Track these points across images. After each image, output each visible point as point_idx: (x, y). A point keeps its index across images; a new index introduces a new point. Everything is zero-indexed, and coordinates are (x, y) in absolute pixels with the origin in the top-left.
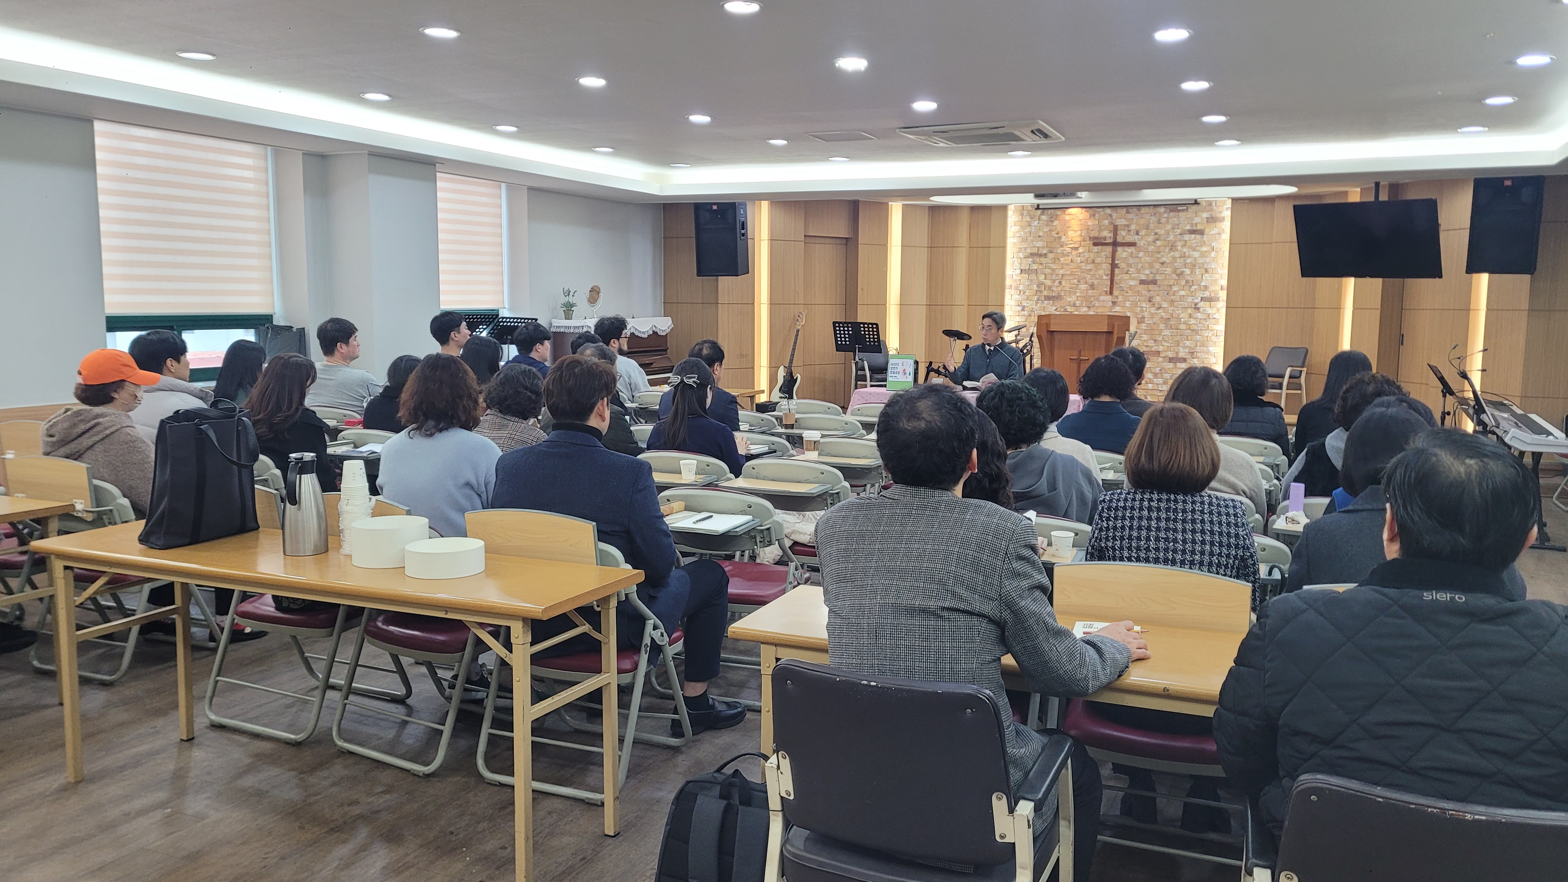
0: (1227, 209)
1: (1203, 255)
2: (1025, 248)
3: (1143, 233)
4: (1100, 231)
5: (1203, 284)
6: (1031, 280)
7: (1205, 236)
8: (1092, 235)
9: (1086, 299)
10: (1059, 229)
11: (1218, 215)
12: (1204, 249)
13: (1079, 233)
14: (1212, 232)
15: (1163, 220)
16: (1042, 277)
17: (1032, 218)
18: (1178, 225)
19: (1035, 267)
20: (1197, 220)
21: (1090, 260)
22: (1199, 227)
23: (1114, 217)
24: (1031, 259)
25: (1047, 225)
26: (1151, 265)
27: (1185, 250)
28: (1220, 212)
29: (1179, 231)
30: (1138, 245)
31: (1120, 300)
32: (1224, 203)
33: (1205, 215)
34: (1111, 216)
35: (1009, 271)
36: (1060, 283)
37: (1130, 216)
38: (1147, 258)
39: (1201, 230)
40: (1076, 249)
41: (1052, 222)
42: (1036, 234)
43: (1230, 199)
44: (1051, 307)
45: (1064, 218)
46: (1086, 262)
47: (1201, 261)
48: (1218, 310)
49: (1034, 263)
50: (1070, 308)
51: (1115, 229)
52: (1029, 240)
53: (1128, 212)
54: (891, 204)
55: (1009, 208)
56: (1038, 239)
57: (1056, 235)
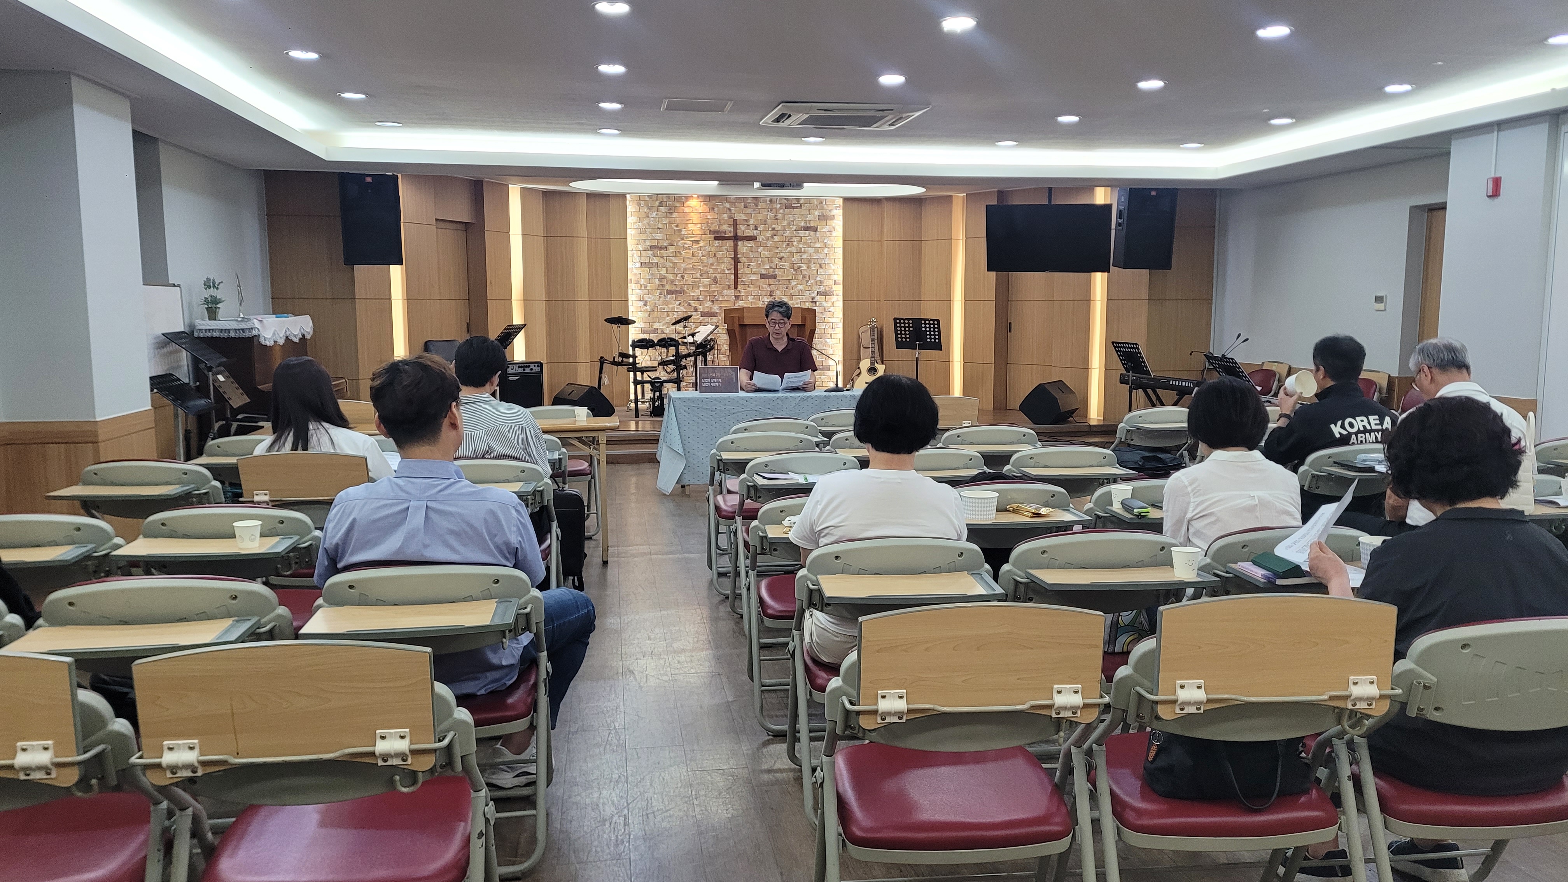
0: (839, 208)
1: (817, 251)
2: (647, 241)
3: (761, 228)
4: (720, 225)
5: (818, 279)
6: (652, 274)
7: (818, 233)
8: (712, 229)
9: (709, 293)
10: (678, 221)
11: (828, 213)
12: (818, 245)
13: (699, 226)
15: (779, 216)
16: (664, 270)
17: (650, 209)
18: (793, 221)
19: (656, 260)
20: (810, 217)
21: (711, 254)
22: (812, 225)
23: (733, 212)
24: (651, 252)
25: (667, 217)
26: (771, 261)
27: (801, 246)
28: (830, 211)
29: (794, 227)
30: (758, 240)
31: (742, 294)
32: (834, 201)
33: (817, 213)
34: (730, 209)
35: (630, 265)
36: (683, 277)
37: (748, 211)
38: (766, 253)
39: (814, 227)
40: (697, 242)
41: (671, 213)
42: (655, 225)
43: (841, 197)
44: (674, 302)
45: (683, 210)
46: (708, 256)
47: (815, 256)
48: (833, 304)
49: (654, 256)
50: (694, 303)
51: (735, 223)
52: (647, 232)
53: (746, 207)
54: (510, 186)
55: (628, 196)
56: (657, 231)
57: (675, 228)
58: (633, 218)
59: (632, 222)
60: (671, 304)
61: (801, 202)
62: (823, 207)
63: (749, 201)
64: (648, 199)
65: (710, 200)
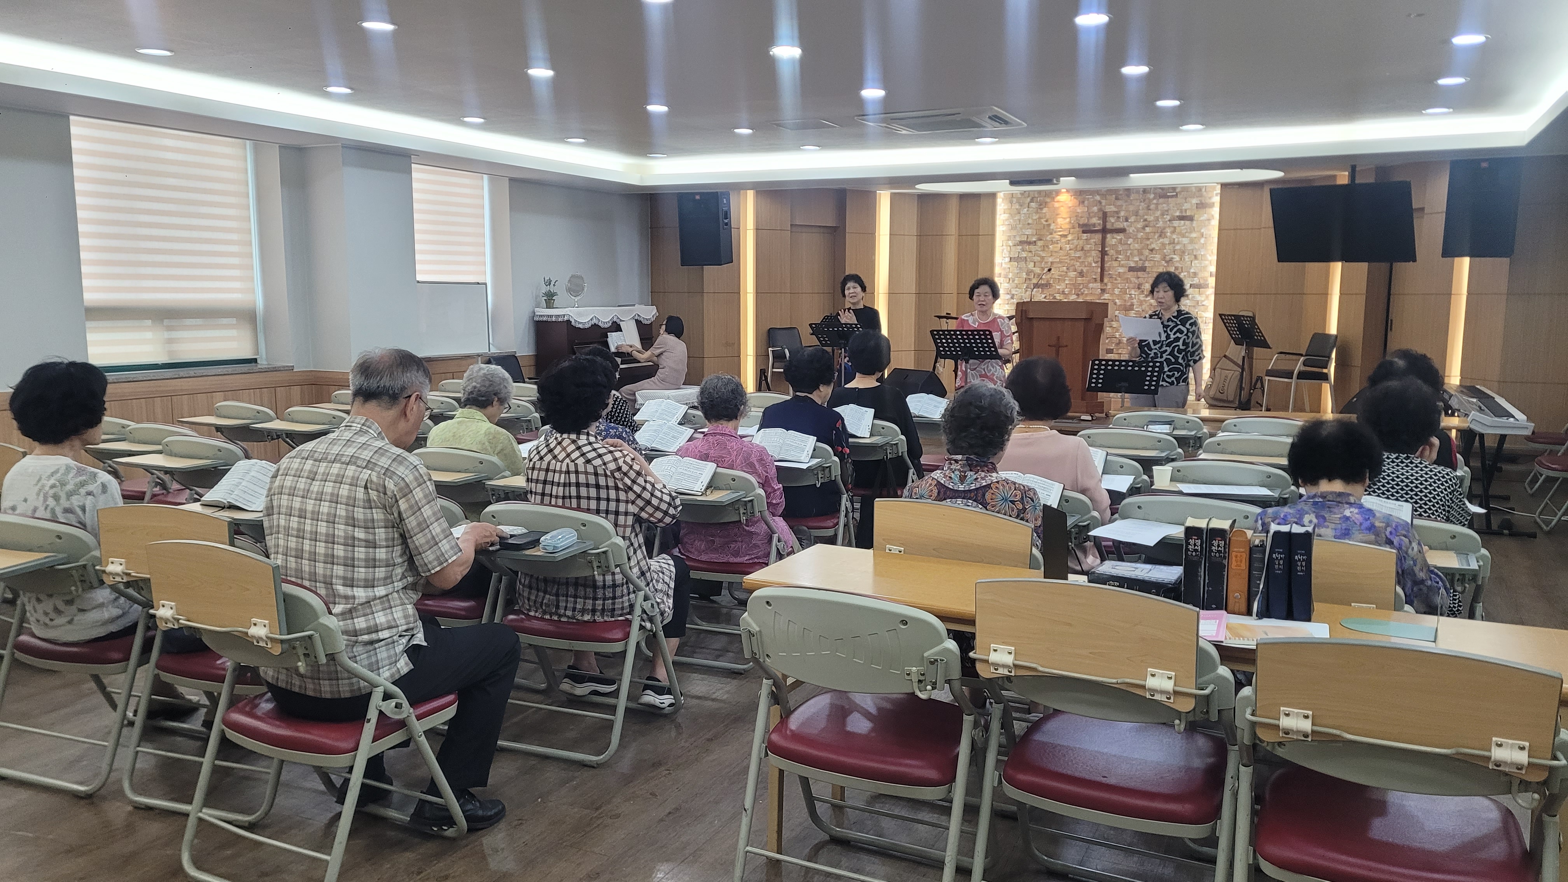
0: (1217, 195)
1: (1192, 241)
2: (1015, 236)
3: (1132, 219)
4: (1089, 218)
5: (1192, 271)
6: (1020, 268)
7: (1195, 222)
8: (1081, 223)
9: (1075, 286)
10: (1048, 217)
11: (1208, 201)
12: (1194, 235)
13: (1068, 220)
14: (1202, 218)
15: (1152, 207)
16: (1032, 264)
17: (1021, 206)
19: (1024, 255)
20: (1186, 206)
21: (1079, 248)
22: (1188, 214)
23: (1103, 204)
24: (1020, 247)
25: (1037, 213)
26: (1140, 253)
27: (1174, 236)
28: (1210, 198)
29: (1168, 217)
30: (1128, 232)
31: (1109, 287)
32: (1214, 188)
33: (1194, 201)
34: (1100, 202)
35: (997, 260)
37: (1119, 203)
38: (1136, 245)
39: (1191, 216)
40: (1065, 236)
41: (1041, 209)
42: (1025, 221)
43: (1219, 184)
45: (1053, 205)
46: (1076, 249)
47: (1190, 247)
48: (1207, 297)
49: (1023, 251)
50: (1060, 296)
51: (1105, 216)
52: (1018, 228)
53: (1117, 199)
54: (879, 192)
55: (996, 196)
56: (1027, 227)
57: (1045, 223)
58: (1003, 215)
59: (1002, 219)
61: (1178, 190)
62: (1201, 194)
63: (1121, 192)
64: (1020, 196)
65: (1080, 194)
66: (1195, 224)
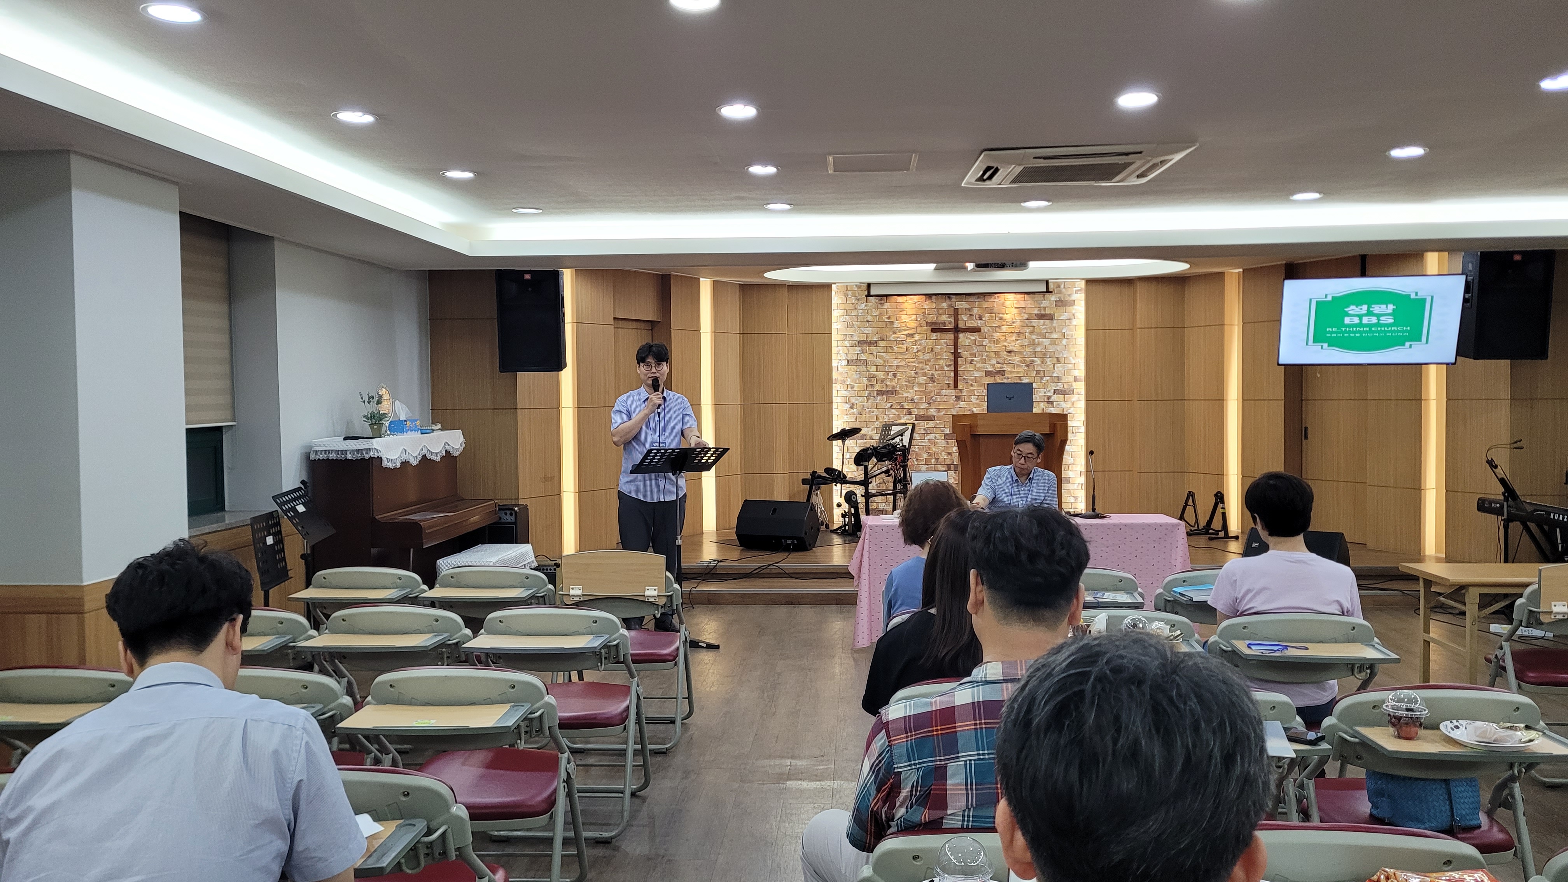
0: (1077, 291)
1: (1054, 342)
2: (854, 335)
3: (987, 317)
4: (938, 315)
5: (1055, 375)
6: (860, 373)
7: (1055, 322)
8: (929, 320)
9: (925, 393)
10: (890, 313)
11: (1071, 300)
12: (1055, 336)
13: (914, 317)
16: (873, 369)
17: (857, 300)
18: (1025, 308)
19: (864, 357)
21: (928, 349)
22: (1048, 312)
23: (953, 299)
24: (859, 348)
26: (998, 355)
27: (1034, 337)
28: (1069, 295)
29: (1026, 316)
30: (982, 331)
31: (964, 394)
32: (1073, 284)
33: (1054, 298)
35: (834, 364)
36: (895, 375)
38: (993, 346)
39: (1050, 314)
40: (912, 335)
41: (882, 304)
42: (864, 318)
43: (1083, 279)
44: (884, 404)
45: (896, 300)
46: (924, 351)
47: (1051, 349)
48: (1073, 404)
49: (863, 353)
50: (907, 405)
52: (855, 326)
54: (701, 279)
55: (834, 287)
56: (867, 324)
57: (886, 320)
58: (839, 310)
59: (838, 315)
60: (881, 406)
62: (1061, 291)
64: (856, 289)
66: (1055, 323)
